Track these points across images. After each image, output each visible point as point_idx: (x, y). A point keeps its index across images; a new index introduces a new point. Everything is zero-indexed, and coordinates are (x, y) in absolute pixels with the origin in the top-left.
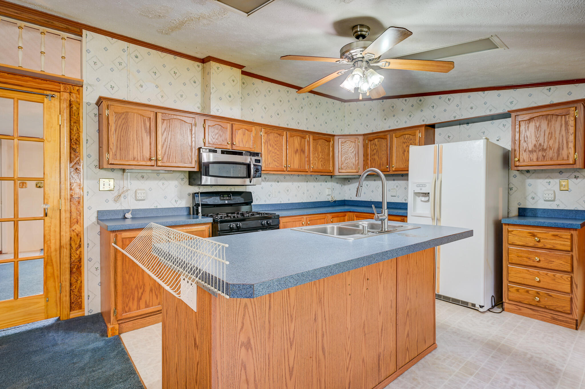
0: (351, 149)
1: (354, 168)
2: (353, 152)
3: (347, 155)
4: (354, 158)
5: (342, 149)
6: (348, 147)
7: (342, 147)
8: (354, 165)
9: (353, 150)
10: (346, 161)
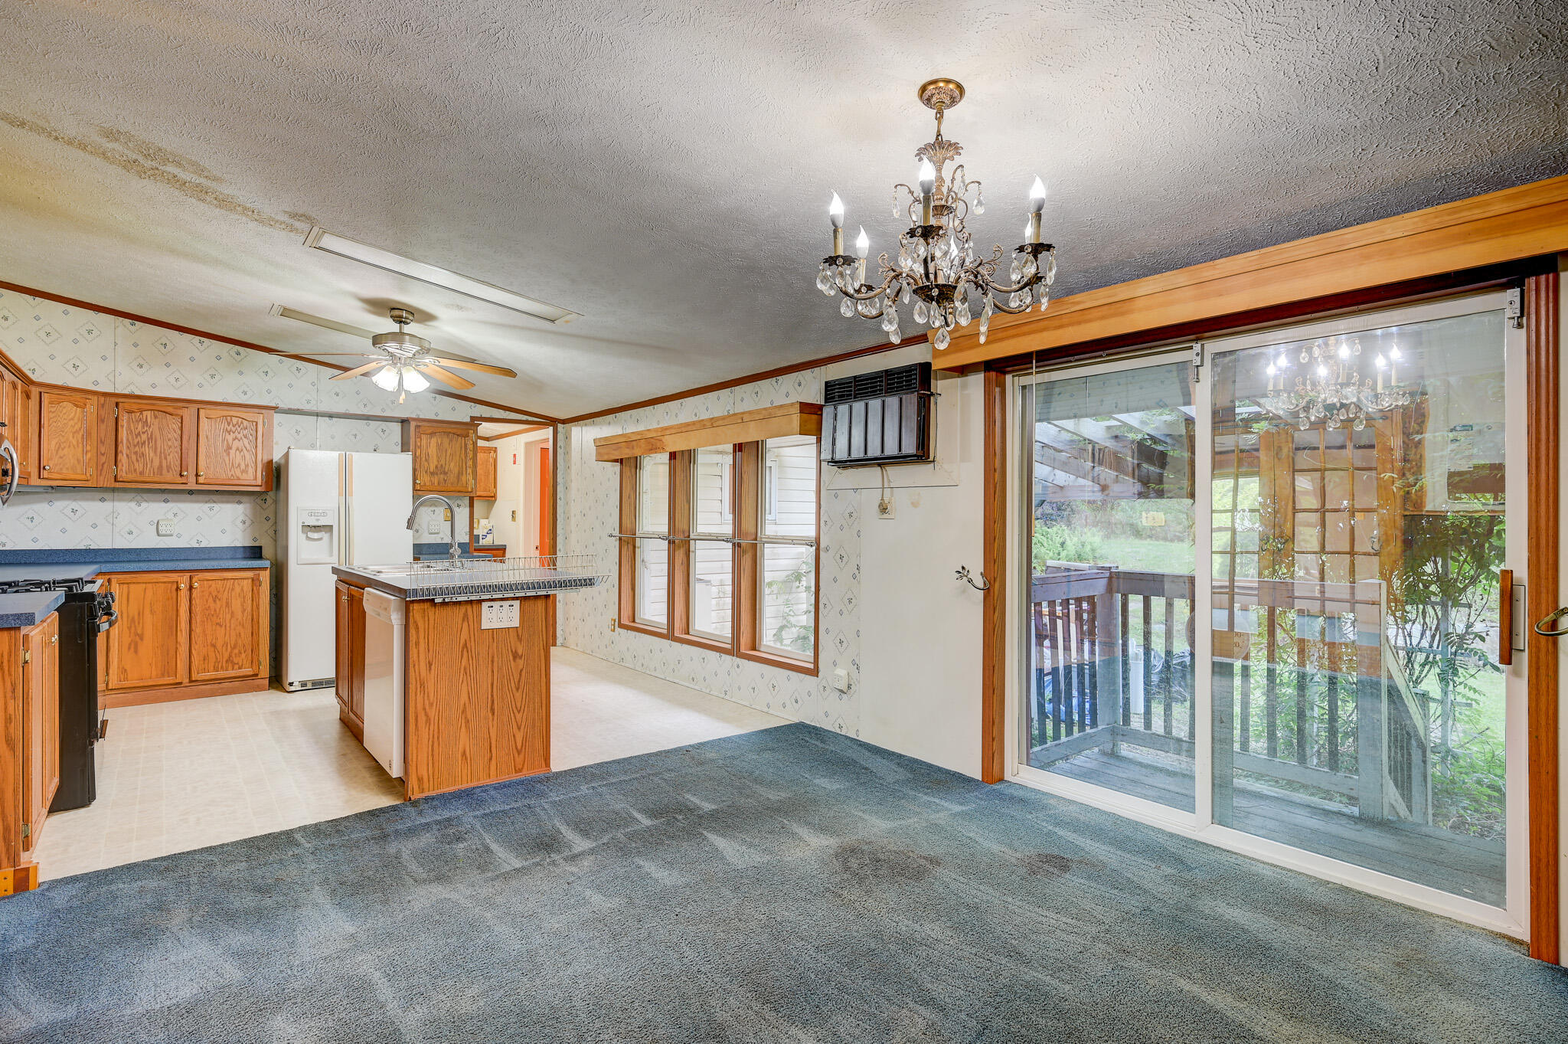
0: (72, 423)
1: (79, 471)
2: (77, 432)
3: (63, 436)
4: (81, 445)
5: (51, 422)
6: (65, 416)
7: (52, 415)
8: (79, 461)
9: (77, 427)
10: (61, 453)
